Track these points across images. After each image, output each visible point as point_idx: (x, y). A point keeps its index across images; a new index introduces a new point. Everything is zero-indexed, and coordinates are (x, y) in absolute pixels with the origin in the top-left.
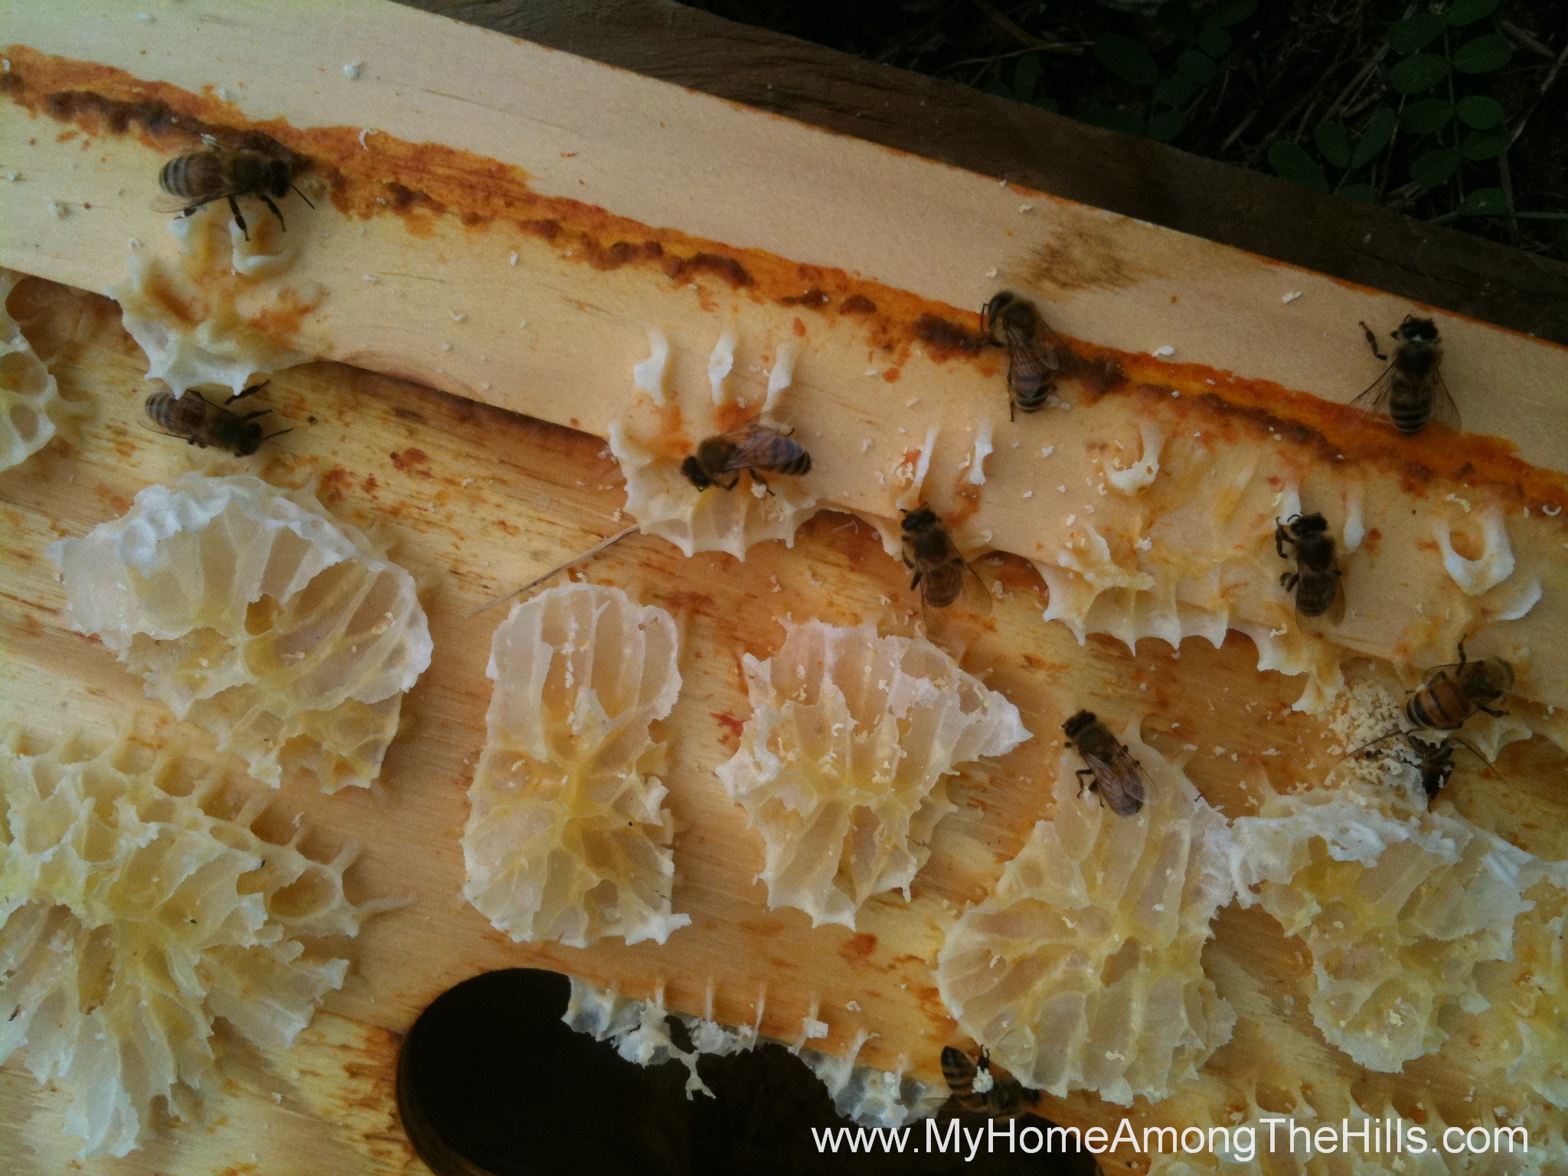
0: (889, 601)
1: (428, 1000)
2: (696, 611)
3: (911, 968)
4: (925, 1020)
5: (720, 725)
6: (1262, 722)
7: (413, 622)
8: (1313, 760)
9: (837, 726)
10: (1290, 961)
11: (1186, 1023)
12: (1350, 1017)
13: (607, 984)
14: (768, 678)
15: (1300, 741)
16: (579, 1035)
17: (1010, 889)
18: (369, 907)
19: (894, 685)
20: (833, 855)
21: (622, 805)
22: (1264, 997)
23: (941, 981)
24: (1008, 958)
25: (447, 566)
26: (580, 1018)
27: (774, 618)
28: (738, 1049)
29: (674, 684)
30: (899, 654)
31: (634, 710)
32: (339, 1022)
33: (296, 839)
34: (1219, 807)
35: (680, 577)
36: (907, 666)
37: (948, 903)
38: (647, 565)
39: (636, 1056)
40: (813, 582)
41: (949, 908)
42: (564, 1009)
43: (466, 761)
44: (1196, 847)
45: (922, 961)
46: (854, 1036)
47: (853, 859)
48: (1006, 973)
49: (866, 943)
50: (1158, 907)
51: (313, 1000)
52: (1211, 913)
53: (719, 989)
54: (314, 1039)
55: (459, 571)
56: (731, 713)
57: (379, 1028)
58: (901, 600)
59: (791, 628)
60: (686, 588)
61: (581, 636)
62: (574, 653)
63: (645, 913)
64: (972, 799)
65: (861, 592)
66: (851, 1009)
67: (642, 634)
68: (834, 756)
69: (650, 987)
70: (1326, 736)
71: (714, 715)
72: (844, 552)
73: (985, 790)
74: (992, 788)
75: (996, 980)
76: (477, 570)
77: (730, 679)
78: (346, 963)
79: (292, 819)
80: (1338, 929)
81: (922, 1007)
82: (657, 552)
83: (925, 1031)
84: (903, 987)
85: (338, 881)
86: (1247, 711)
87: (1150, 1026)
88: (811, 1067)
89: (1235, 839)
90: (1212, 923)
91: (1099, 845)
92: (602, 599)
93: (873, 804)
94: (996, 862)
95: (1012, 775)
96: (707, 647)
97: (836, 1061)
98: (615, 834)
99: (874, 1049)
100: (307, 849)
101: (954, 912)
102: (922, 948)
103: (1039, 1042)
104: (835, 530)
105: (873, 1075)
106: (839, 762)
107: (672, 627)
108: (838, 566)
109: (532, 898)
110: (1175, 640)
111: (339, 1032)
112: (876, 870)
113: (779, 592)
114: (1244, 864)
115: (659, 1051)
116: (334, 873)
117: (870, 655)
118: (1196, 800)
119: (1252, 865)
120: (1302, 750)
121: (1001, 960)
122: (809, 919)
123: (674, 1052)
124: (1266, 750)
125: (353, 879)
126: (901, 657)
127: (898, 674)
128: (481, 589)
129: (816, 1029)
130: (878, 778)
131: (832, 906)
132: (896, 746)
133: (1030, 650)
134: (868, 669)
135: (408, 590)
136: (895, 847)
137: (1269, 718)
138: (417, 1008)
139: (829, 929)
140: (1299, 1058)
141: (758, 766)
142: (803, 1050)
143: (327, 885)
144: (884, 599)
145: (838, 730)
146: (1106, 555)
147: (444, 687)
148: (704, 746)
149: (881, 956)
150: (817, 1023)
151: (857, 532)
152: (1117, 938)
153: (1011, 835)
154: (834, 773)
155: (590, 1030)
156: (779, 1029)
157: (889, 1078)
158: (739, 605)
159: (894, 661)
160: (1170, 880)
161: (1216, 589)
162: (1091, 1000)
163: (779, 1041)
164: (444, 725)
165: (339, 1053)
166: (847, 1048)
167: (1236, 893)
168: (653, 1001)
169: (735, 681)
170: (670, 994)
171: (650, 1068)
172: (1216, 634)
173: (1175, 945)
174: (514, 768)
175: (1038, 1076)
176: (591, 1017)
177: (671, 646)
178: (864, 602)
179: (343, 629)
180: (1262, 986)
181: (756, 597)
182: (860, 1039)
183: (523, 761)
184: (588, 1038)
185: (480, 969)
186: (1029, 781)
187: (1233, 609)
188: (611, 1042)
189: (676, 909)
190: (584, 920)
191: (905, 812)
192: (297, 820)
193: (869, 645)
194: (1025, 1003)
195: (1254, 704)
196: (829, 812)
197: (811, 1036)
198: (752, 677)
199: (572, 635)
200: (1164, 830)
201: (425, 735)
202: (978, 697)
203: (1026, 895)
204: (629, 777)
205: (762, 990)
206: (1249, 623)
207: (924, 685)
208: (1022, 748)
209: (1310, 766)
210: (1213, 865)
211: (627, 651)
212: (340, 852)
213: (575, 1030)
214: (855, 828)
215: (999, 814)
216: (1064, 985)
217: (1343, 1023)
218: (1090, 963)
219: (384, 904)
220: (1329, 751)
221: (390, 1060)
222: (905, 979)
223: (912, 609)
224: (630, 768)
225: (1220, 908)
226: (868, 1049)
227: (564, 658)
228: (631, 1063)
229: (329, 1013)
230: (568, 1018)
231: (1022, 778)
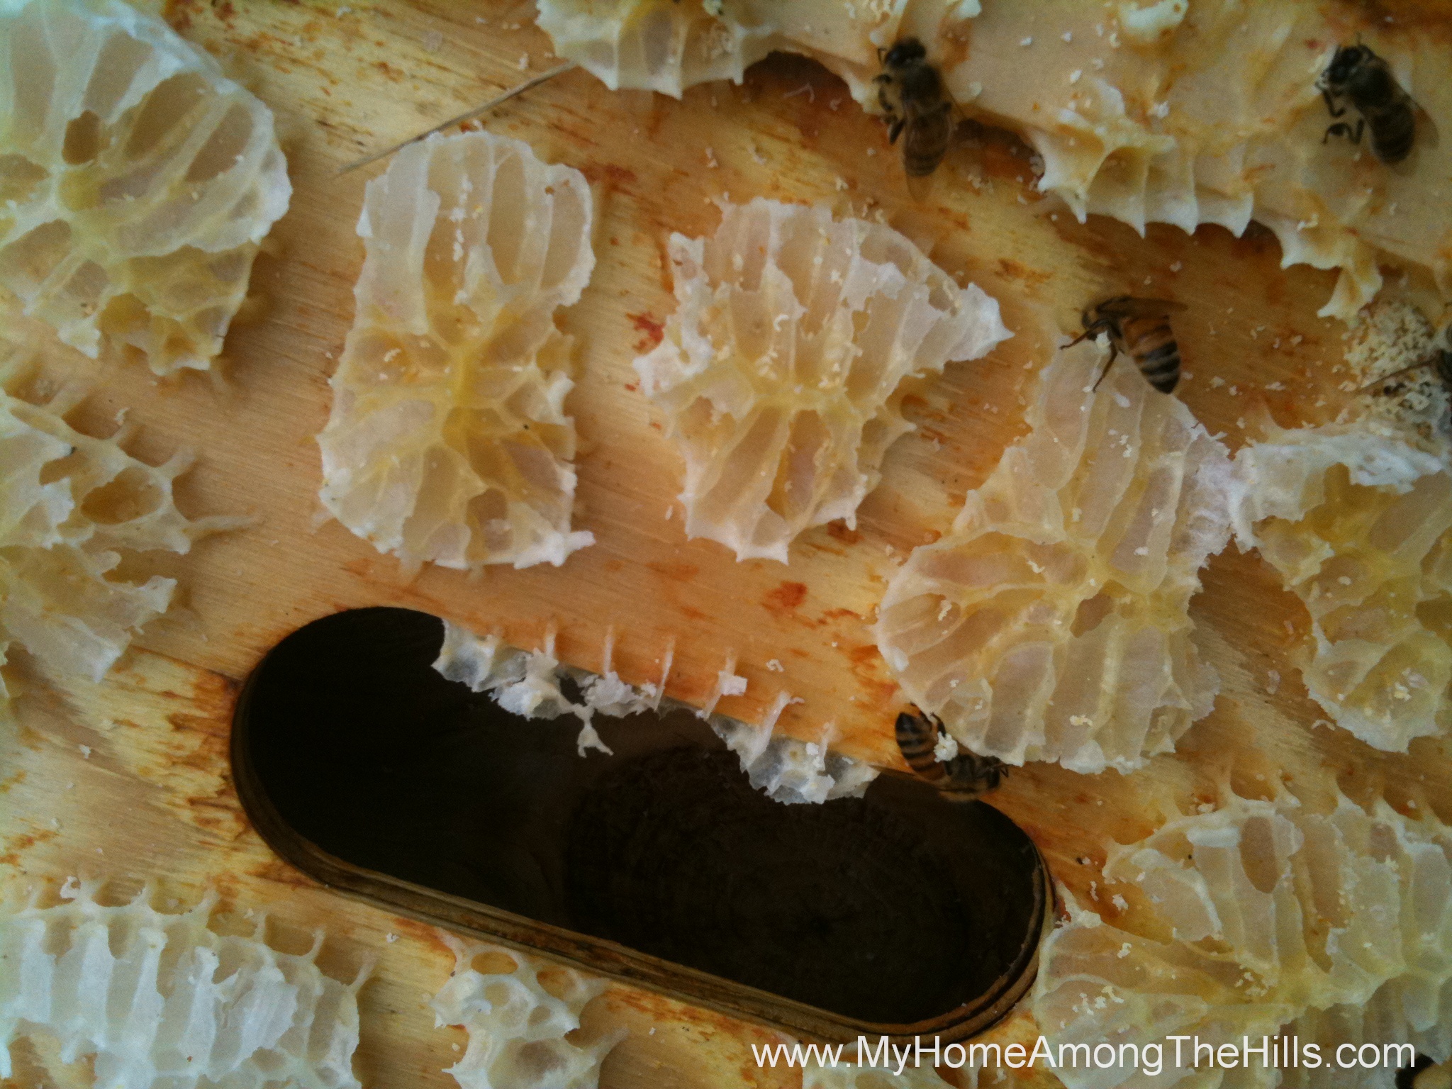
0: (846, 186)
1: (272, 641)
2: (614, 188)
3: (844, 625)
4: (856, 685)
5: (636, 328)
6: (1268, 351)
7: (268, 165)
8: (1322, 396)
9: (783, 317)
10: (1277, 632)
11: (1171, 679)
12: (1350, 689)
13: (488, 629)
14: (699, 260)
15: (1308, 374)
16: (451, 683)
17: (970, 525)
18: (203, 524)
19: (852, 274)
20: (766, 476)
21: (517, 403)
22: (1246, 672)
23: (880, 636)
24: (963, 604)
25: (314, 116)
26: (454, 666)
27: (707, 200)
28: (639, 709)
29: (586, 261)
30: (858, 238)
31: (536, 294)
32: (163, 664)
33: (118, 437)
34: (1221, 435)
35: (597, 144)
36: (868, 251)
37: (892, 548)
38: (557, 127)
39: (520, 706)
40: (755, 158)
41: (893, 555)
42: (435, 655)
43: (329, 355)
44: (1189, 484)
45: (857, 616)
46: (773, 699)
47: (788, 486)
48: (958, 624)
49: (794, 593)
50: (1141, 551)
51: (132, 630)
52: (1202, 562)
53: (620, 639)
54: (132, 682)
55: (329, 122)
56: (650, 314)
57: (213, 672)
58: (860, 186)
59: (727, 209)
60: (602, 158)
61: (474, 199)
62: (465, 221)
63: (539, 531)
64: (927, 429)
65: (814, 174)
66: (772, 669)
67: (549, 199)
68: (775, 355)
69: (539, 636)
70: (1339, 371)
71: (630, 317)
72: (796, 125)
73: (943, 420)
74: (951, 417)
75: (946, 632)
76: (349, 121)
77: (650, 272)
78: (172, 582)
79: (114, 414)
80: (1345, 586)
81: (853, 671)
82: (570, 112)
83: (856, 698)
84: (834, 645)
85: (167, 487)
86: (1252, 336)
87: (1124, 687)
88: (721, 736)
89: (1236, 475)
90: (1201, 573)
91: (1077, 478)
92: (500, 152)
93: (820, 407)
94: (950, 504)
95: (975, 402)
96: (626, 233)
97: (751, 730)
98: (506, 442)
99: (796, 717)
100: (133, 447)
101: (898, 559)
102: (858, 601)
103: (996, 701)
104: (787, 95)
105: (792, 747)
106: (778, 364)
107: (586, 194)
108: (787, 140)
109: (403, 503)
110: (1190, 226)
111: (164, 676)
112: (815, 499)
113: (715, 168)
114: (1247, 502)
115: (547, 703)
116: (162, 479)
117: (822, 243)
118: (1194, 428)
119: (1258, 500)
120: (1310, 386)
121: (954, 612)
122: (733, 555)
123: (565, 706)
124: (1270, 383)
125: (184, 487)
126: (861, 241)
127: (857, 259)
128: (353, 146)
129: (733, 685)
130: (825, 383)
131: (762, 535)
132: (849, 344)
133: (1007, 254)
134: (818, 260)
135: (264, 128)
136: (841, 468)
137: (1276, 346)
138: (259, 649)
139: (757, 565)
140: (1281, 744)
141: (685, 357)
142: (715, 714)
143: (153, 492)
144: (840, 183)
145: (782, 324)
146: (1120, 108)
147: (304, 264)
148: (617, 352)
149: (810, 609)
150: (734, 677)
151: (812, 98)
152: (1092, 583)
153: (970, 473)
154: (773, 376)
155: (466, 680)
156: (688, 690)
157: (811, 749)
158: (666, 183)
159: (851, 247)
160: (1156, 522)
161: (1238, 170)
162: (1058, 654)
163: (688, 704)
164: (303, 311)
165: (164, 702)
166: (765, 713)
167: (1234, 536)
168: (543, 650)
169: (657, 275)
170: (563, 645)
171: (535, 721)
172: (1237, 222)
173: (1156, 596)
174: (387, 358)
175: (990, 741)
176: (468, 667)
177: (584, 218)
178: (817, 187)
179: (182, 171)
180: (1244, 659)
181: (686, 174)
182: (783, 701)
183: (398, 351)
184: (463, 688)
185: (336, 605)
186: (995, 410)
187: (1258, 197)
188: (490, 695)
189: (577, 524)
190: (466, 537)
191: (856, 421)
192: (119, 417)
193: (821, 231)
194: (979, 660)
195: (1260, 329)
196: (766, 421)
197: (726, 692)
198: (678, 263)
199: (463, 198)
200: (1152, 466)
201: (279, 322)
202: (947, 296)
203: (990, 528)
204: (525, 371)
205: (670, 644)
206: (1274, 214)
207: (888, 272)
208: (1001, 350)
209: (1320, 404)
210: (1207, 507)
211: (530, 223)
212: (170, 456)
213: (447, 678)
214: (793, 449)
215: (958, 449)
216: (1026, 637)
217: (1341, 697)
218: (1058, 614)
219: (221, 523)
220: (1341, 387)
221: (224, 713)
222: (837, 637)
223: (873, 197)
224: (527, 361)
225: (1211, 556)
226: (789, 716)
227: (452, 226)
228: (513, 715)
229: (150, 651)
230: (440, 665)
231: (987, 406)
